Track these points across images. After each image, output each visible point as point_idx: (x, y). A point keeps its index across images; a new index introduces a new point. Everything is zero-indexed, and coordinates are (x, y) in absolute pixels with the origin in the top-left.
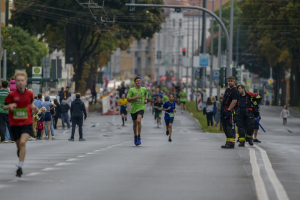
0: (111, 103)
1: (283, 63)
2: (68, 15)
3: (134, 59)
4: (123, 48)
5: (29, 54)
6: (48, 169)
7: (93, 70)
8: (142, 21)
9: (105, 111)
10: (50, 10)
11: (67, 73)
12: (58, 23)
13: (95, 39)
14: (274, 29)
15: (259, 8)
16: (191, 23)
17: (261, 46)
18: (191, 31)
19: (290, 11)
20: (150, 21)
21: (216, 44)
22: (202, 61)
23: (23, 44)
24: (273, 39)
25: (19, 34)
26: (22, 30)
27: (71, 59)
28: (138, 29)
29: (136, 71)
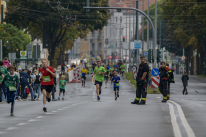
0: (75, 74)
1: (191, 45)
2: (44, 15)
3: (90, 45)
4: (82, 37)
5: (17, 42)
6: (31, 120)
7: (62, 52)
8: (95, 18)
9: (70, 80)
10: (31, 12)
11: (44, 54)
12: (38, 20)
13: (63, 31)
14: (185, 22)
15: (174, 8)
16: (128, 19)
17: (176, 34)
18: (128, 25)
19: (195, 10)
20: (100, 19)
21: (145, 33)
22: (136, 45)
23: (14, 36)
24: (184, 29)
25: (11, 28)
26: (12, 26)
27: (47, 45)
28: (92, 24)
29: (92, 54)
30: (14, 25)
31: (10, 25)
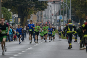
1: (83, 18)
2: (19, 3)
3: (37, 17)
4: (35, 14)
5: (7, 15)
10: (13, 2)
12: (16, 6)
14: (81, 8)
16: (55, 6)
17: (77, 13)
18: (55, 9)
20: (44, 5)
22: (60, 17)
23: (5, 12)
24: (80, 11)
25: (4, 9)
26: (5, 8)
27: (20, 17)
28: (40, 8)
29: (38, 21)
30: (6, 8)
31: (4, 7)
